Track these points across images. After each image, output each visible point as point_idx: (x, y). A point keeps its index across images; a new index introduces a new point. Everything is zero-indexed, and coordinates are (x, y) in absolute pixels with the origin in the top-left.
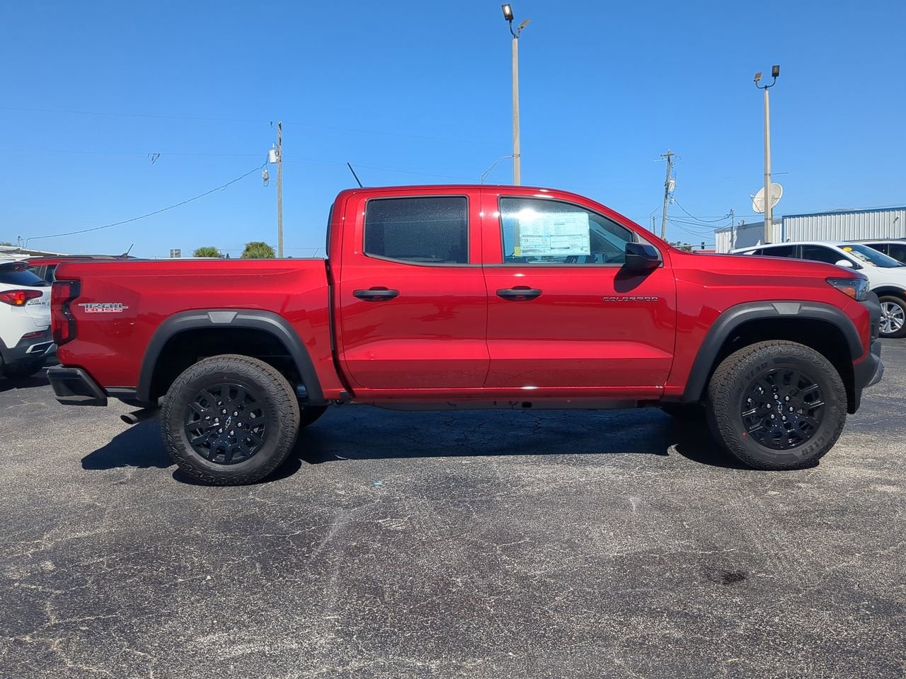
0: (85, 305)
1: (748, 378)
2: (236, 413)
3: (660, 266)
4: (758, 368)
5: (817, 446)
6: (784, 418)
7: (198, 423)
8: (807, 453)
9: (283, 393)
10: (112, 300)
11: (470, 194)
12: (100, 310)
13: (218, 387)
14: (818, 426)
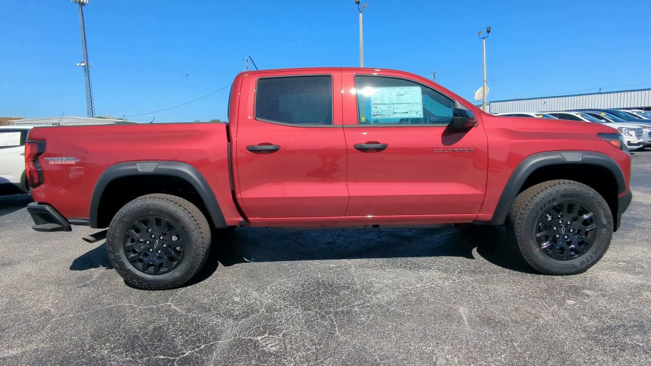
0: (49, 158)
1: (541, 208)
2: (162, 238)
3: (475, 125)
4: (549, 201)
5: (591, 257)
6: (566, 237)
7: (134, 245)
8: (584, 263)
9: (195, 222)
10: (67, 155)
11: (333, 74)
12: (60, 163)
13: (147, 219)
14: (592, 243)
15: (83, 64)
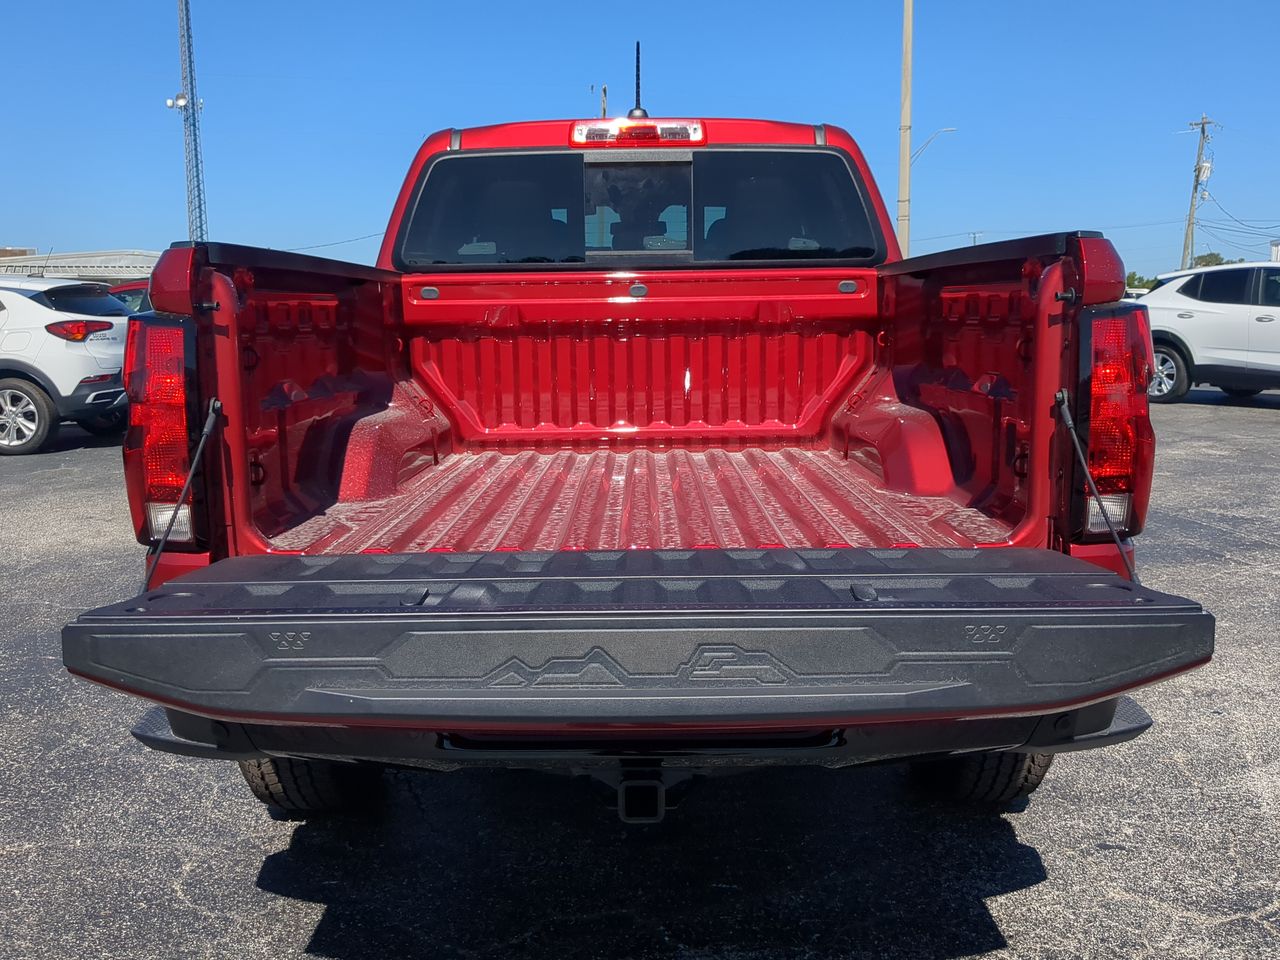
15: (182, 102)
